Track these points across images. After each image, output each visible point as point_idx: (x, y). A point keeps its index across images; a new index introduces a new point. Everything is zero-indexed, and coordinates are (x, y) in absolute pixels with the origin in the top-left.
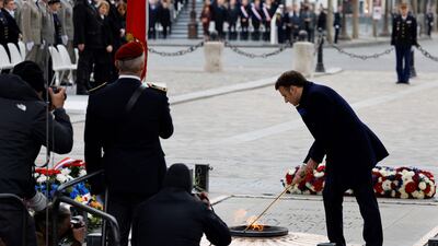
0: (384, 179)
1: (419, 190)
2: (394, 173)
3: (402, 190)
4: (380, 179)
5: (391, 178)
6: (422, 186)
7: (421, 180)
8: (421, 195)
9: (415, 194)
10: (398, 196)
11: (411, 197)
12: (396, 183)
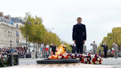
0: (84, 57)
1: (97, 61)
2: (88, 55)
3: (91, 61)
4: (83, 58)
5: (87, 57)
6: (99, 59)
7: (98, 57)
8: (98, 62)
9: (96, 62)
10: (90, 63)
11: (94, 64)
12: (89, 59)
